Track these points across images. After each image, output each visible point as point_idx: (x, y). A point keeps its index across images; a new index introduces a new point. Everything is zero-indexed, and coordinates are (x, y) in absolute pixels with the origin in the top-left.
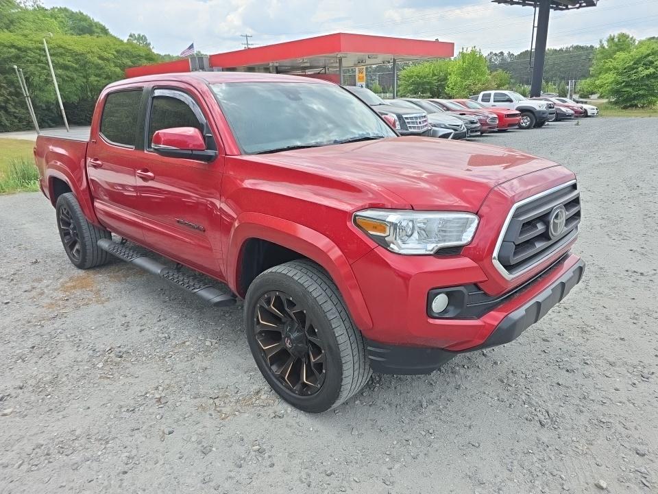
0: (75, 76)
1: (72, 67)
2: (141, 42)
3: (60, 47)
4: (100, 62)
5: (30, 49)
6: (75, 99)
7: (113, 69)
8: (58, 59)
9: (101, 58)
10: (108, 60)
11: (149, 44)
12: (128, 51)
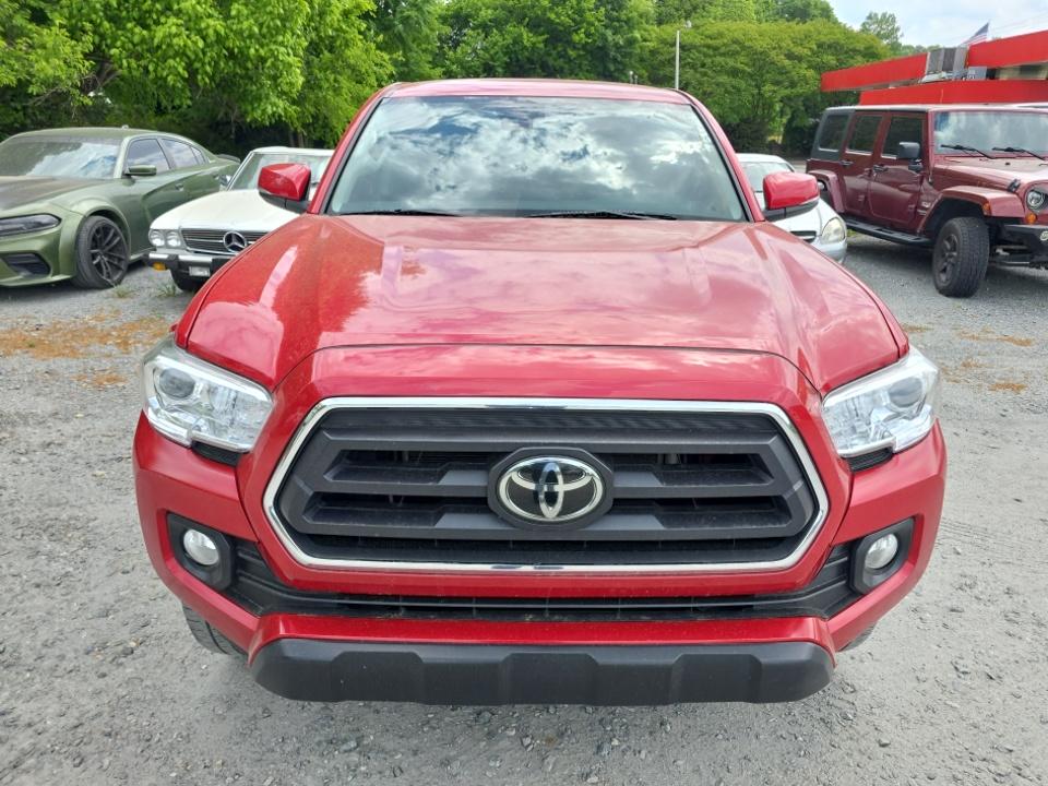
0: (743, 85)
1: (743, 72)
2: (884, 26)
3: (735, 42)
4: (787, 62)
5: (695, 47)
6: (734, 119)
7: (803, 72)
8: (728, 60)
9: (790, 56)
10: (800, 59)
11: (898, 29)
12: (838, 44)
